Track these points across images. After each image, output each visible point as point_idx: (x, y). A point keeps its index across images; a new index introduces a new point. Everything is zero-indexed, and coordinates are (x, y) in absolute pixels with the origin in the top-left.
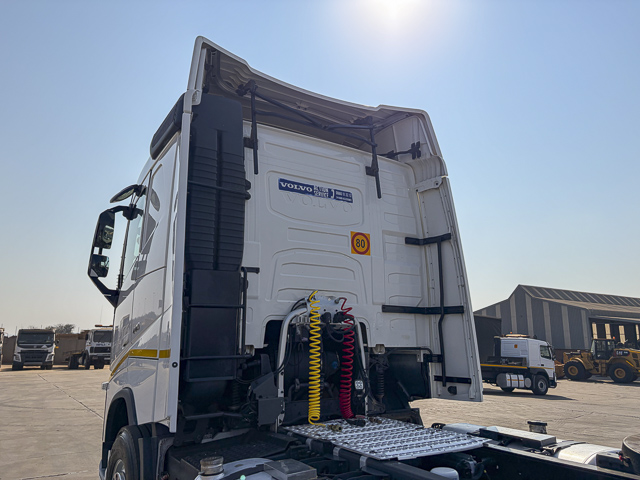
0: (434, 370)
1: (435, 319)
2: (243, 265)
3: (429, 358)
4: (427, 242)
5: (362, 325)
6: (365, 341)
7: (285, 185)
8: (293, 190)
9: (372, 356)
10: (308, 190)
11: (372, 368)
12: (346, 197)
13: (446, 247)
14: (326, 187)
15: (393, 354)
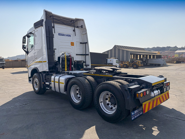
0: (84, 64)
1: (85, 56)
2: (54, 48)
3: (83, 62)
4: (84, 43)
5: (73, 57)
6: (73, 60)
7: (59, 34)
8: (61, 35)
9: (75, 62)
10: (63, 35)
11: (74, 64)
12: (70, 36)
13: (86, 44)
14: (66, 34)
15: (78, 62)
